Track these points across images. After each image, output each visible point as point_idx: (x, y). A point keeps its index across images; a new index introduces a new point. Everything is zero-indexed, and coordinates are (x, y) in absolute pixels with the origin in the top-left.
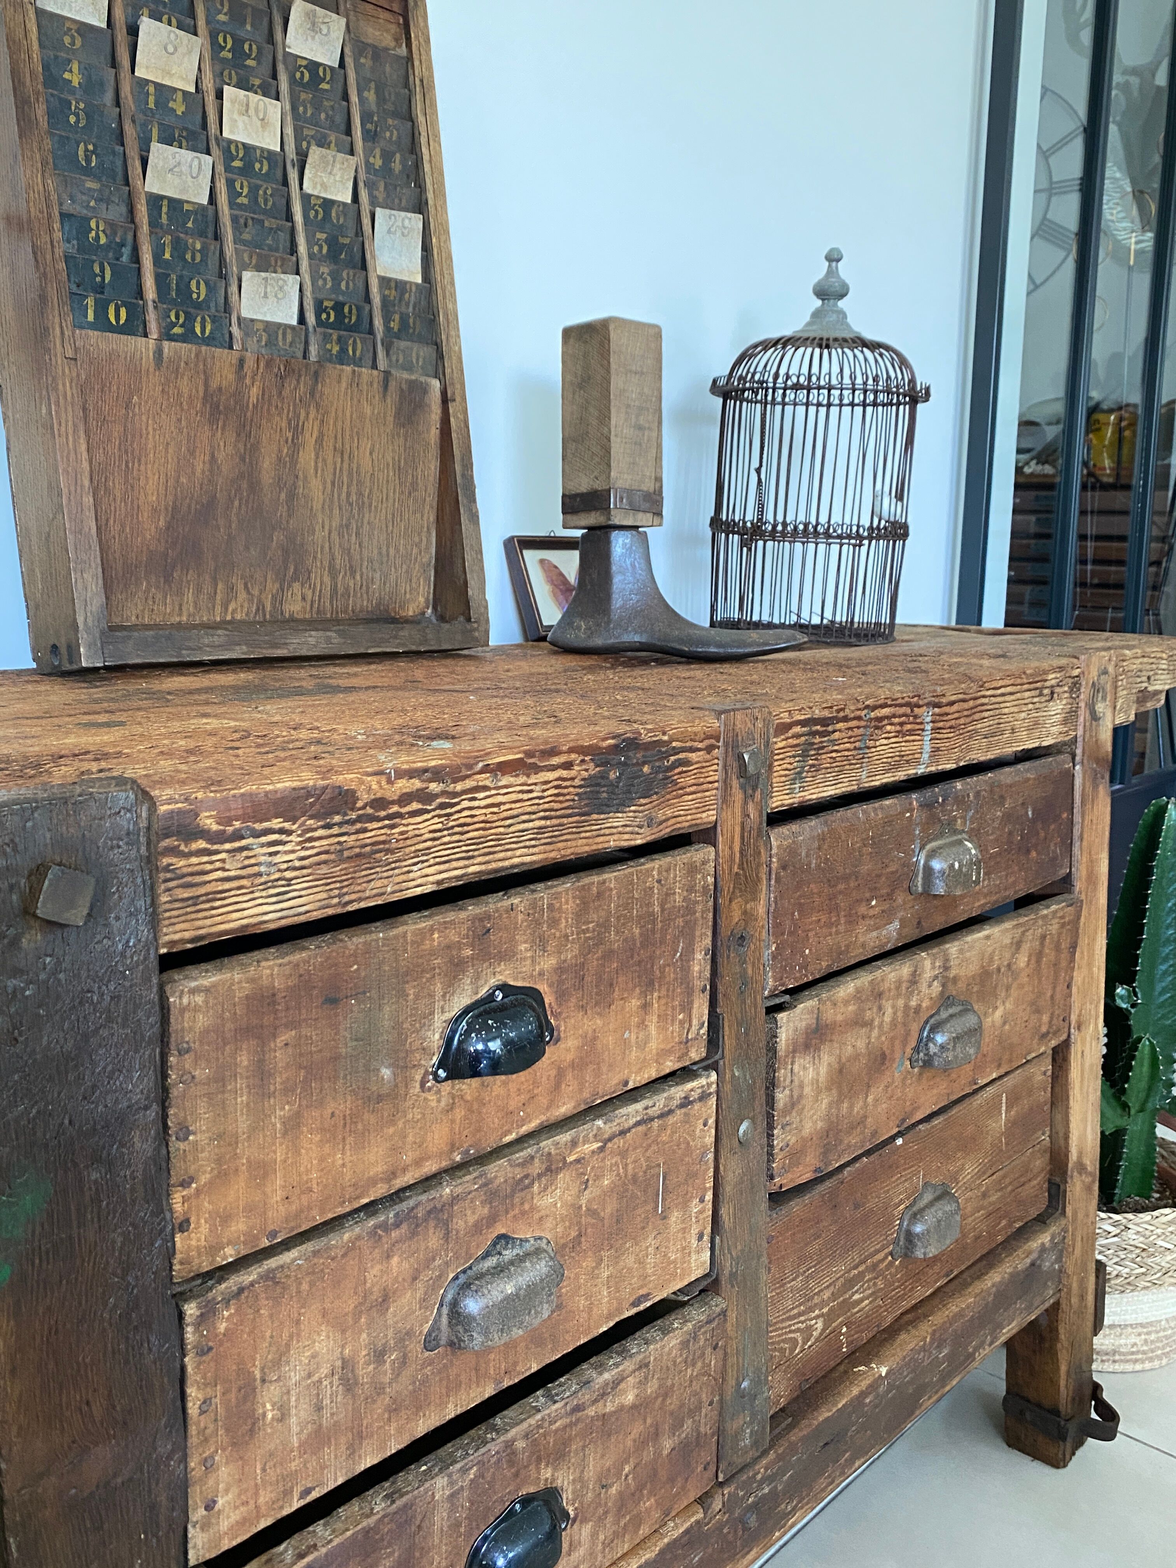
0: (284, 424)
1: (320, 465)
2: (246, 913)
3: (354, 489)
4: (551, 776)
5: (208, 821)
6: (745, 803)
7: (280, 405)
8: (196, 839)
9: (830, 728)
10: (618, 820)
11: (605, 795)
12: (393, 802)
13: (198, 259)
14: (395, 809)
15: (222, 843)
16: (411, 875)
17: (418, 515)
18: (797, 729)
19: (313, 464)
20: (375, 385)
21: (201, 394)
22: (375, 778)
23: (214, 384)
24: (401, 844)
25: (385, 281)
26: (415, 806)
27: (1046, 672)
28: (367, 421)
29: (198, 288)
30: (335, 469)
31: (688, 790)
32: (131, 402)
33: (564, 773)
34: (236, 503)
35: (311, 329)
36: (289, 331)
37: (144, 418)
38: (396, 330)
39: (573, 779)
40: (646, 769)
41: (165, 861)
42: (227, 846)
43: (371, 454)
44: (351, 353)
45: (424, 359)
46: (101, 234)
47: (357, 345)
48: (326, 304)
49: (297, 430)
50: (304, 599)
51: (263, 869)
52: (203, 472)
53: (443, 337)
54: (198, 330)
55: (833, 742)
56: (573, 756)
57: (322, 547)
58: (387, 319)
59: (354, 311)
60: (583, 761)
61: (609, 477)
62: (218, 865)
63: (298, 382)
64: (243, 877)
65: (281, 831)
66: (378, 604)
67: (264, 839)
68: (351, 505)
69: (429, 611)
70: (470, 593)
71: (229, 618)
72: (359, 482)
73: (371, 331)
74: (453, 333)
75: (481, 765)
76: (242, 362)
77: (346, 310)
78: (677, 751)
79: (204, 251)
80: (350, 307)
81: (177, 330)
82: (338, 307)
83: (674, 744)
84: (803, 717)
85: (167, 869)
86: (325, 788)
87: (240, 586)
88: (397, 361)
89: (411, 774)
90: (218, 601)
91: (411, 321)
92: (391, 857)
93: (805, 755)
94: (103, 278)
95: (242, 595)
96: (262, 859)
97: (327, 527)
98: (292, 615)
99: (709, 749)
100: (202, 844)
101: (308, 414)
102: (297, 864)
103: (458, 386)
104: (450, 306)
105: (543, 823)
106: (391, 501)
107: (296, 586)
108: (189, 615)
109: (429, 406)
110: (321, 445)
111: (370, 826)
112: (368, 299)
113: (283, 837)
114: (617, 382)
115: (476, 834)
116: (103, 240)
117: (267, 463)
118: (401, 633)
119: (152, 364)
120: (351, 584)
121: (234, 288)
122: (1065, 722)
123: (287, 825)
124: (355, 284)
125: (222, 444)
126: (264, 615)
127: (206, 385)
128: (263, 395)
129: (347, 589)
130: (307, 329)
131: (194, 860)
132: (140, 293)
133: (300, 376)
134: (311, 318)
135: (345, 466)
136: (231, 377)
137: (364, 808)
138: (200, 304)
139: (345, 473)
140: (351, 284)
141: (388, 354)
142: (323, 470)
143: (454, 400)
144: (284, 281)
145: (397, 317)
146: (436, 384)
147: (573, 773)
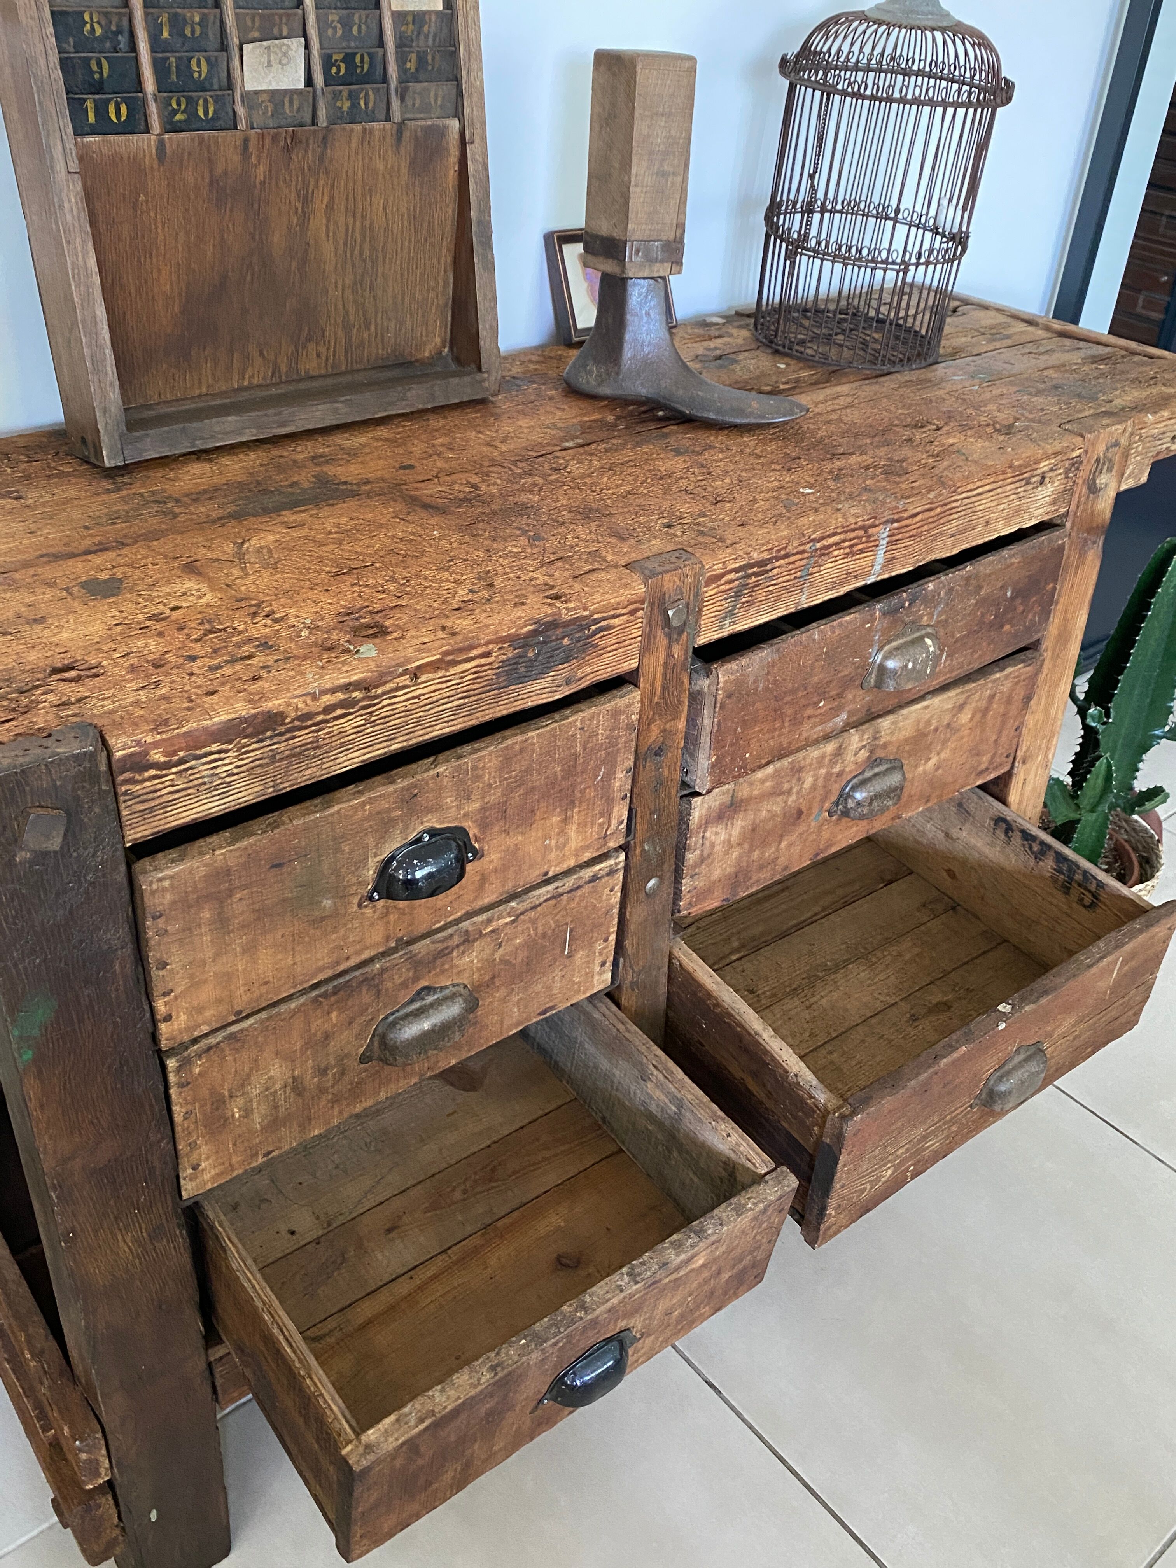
0: (293, 196)
1: (331, 228)
2: (194, 811)
3: (367, 246)
4: (469, 665)
5: (157, 756)
6: (670, 646)
7: (288, 178)
8: (147, 771)
9: (769, 567)
10: (537, 685)
11: (523, 669)
12: (319, 713)
13: (198, 33)
14: (321, 718)
15: (170, 768)
16: (338, 761)
17: (435, 261)
18: (732, 576)
19: (324, 228)
20: (388, 139)
21: (207, 180)
22: (301, 699)
23: (219, 170)
24: (327, 741)
25: (400, 17)
26: (339, 712)
27: (1037, 462)
28: (380, 177)
29: (199, 66)
30: (347, 230)
31: (609, 649)
32: (137, 200)
33: (483, 661)
34: (249, 278)
35: (319, 92)
36: (295, 96)
37: (152, 214)
38: (413, 70)
39: (491, 664)
40: (566, 641)
41: (123, 789)
42: (174, 770)
43: (384, 208)
44: (363, 106)
45: (443, 97)
46: (96, 26)
47: (369, 96)
48: (335, 57)
49: (306, 199)
50: (318, 356)
51: (206, 780)
52: (214, 254)
53: (464, 73)
54: (201, 113)
55: (771, 578)
56: (491, 646)
57: (336, 305)
58: (402, 59)
59: (366, 58)
60: (500, 649)
61: (626, 229)
62: (168, 783)
63: (306, 151)
64: (190, 788)
65: (219, 752)
66: (394, 351)
67: (205, 760)
68: (365, 261)
69: (446, 350)
70: (482, 343)
71: (246, 383)
72: (372, 238)
73: (385, 80)
74: (474, 66)
75: (401, 670)
76: (246, 141)
77: (358, 59)
78: (596, 622)
79: (203, 23)
80: (362, 56)
81: (179, 117)
82: (349, 58)
83: (596, 616)
84: (738, 565)
85: (126, 793)
86: (255, 716)
87: (256, 354)
88: (414, 105)
89: (333, 691)
90: (235, 371)
91: (430, 58)
92: (318, 752)
93: (738, 595)
94: (101, 74)
95: (258, 361)
96: (205, 773)
97: (340, 287)
98: (307, 372)
99: (632, 613)
100: (153, 772)
101: (317, 181)
102: (235, 771)
103: (478, 125)
104: (472, 35)
105: (461, 701)
106: (406, 251)
107: (311, 346)
108: (208, 387)
109: (447, 149)
110: (332, 208)
111: (297, 733)
112: (381, 43)
113: (222, 755)
114: (640, 128)
115: (397, 721)
116: (98, 31)
117: (277, 238)
118: (409, 394)
119: (156, 162)
120: (366, 335)
121: (236, 62)
122: (1054, 503)
123: (224, 747)
124: (368, 27)
125: (230, 225)
126: (280, 377)
127: (211, 171)
128: (270, 171)
129: (362, 342)
130: (314, 92)
131: (148, 784)
132: (139, 86)
133: (308, 145)
134: (319, 80)
135: (358, 224)
136: (236, 158)
137: (292, 721)
138: (202, 82)
139: (358, 231)
140: (363, 26)
141: (402, 100)
142: (334, 233)
143: (473, 142)
144: (288, 46)
145: (414, 56)
146: (455, 124)
147: (490, 660)
